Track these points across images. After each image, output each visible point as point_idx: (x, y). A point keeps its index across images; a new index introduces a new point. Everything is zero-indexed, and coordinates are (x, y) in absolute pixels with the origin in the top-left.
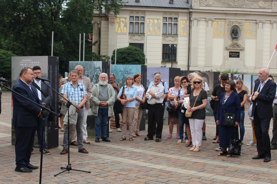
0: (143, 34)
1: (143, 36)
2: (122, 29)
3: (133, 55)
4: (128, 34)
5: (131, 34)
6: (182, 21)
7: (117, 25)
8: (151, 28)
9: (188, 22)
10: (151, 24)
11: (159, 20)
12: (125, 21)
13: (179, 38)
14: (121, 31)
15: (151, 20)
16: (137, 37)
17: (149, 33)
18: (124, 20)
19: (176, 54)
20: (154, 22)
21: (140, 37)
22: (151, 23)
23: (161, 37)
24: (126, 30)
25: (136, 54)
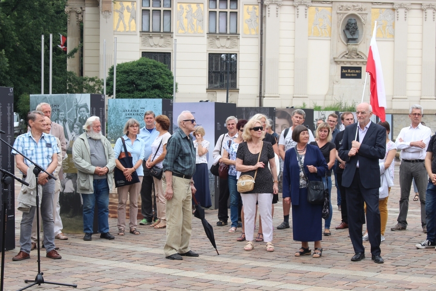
0: (169, 33)
1: (169, 38)
2: (127, 24)
3: (151, 76)
4: (139, 34)
5: (146, 33)
7: (116, 16)
8: (185, 21)
9: (258, 8)
10: (185, 14)
11: (201, 5)
12: (133, 9)
13: (242, 41)
14: (125, 28)
15: (184, 5)
16: (156, 40)
17: (180, 31)
18: (131, 7)
19: (236, 72)
20: (191, 10)
21: (163, 40)
22: (185, 11)
23: (205, 40)
24: (136, 26)
25: (155, 74)
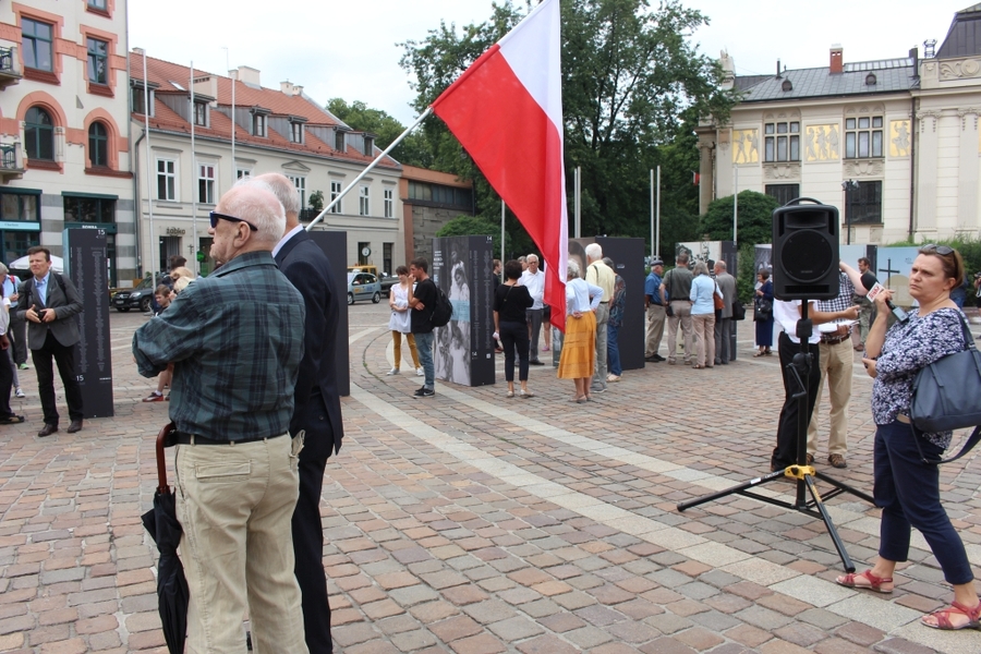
0: (797, 162)
1: (797, 167)
2: (748, 155)
3: (749, 210)
4: (761, 165)
5: (768, 163)
6: (893, 123)
7: (735, 147)
8: (816, 147)
9: (909, 122)
10: (815, 138)
11: (836, 127)
12: (755, 137)
13: (888, 165)
14: (746, 159)
15: (814, 128)
16: (782, 170)
17: (810, 158)
18: (752, 135)
19: (880, 203)
20: (823, 133)
21: (789, 170)
22: (816, 135)
23: (840, 167)
24: (757, 156)
25: (755, 208)
